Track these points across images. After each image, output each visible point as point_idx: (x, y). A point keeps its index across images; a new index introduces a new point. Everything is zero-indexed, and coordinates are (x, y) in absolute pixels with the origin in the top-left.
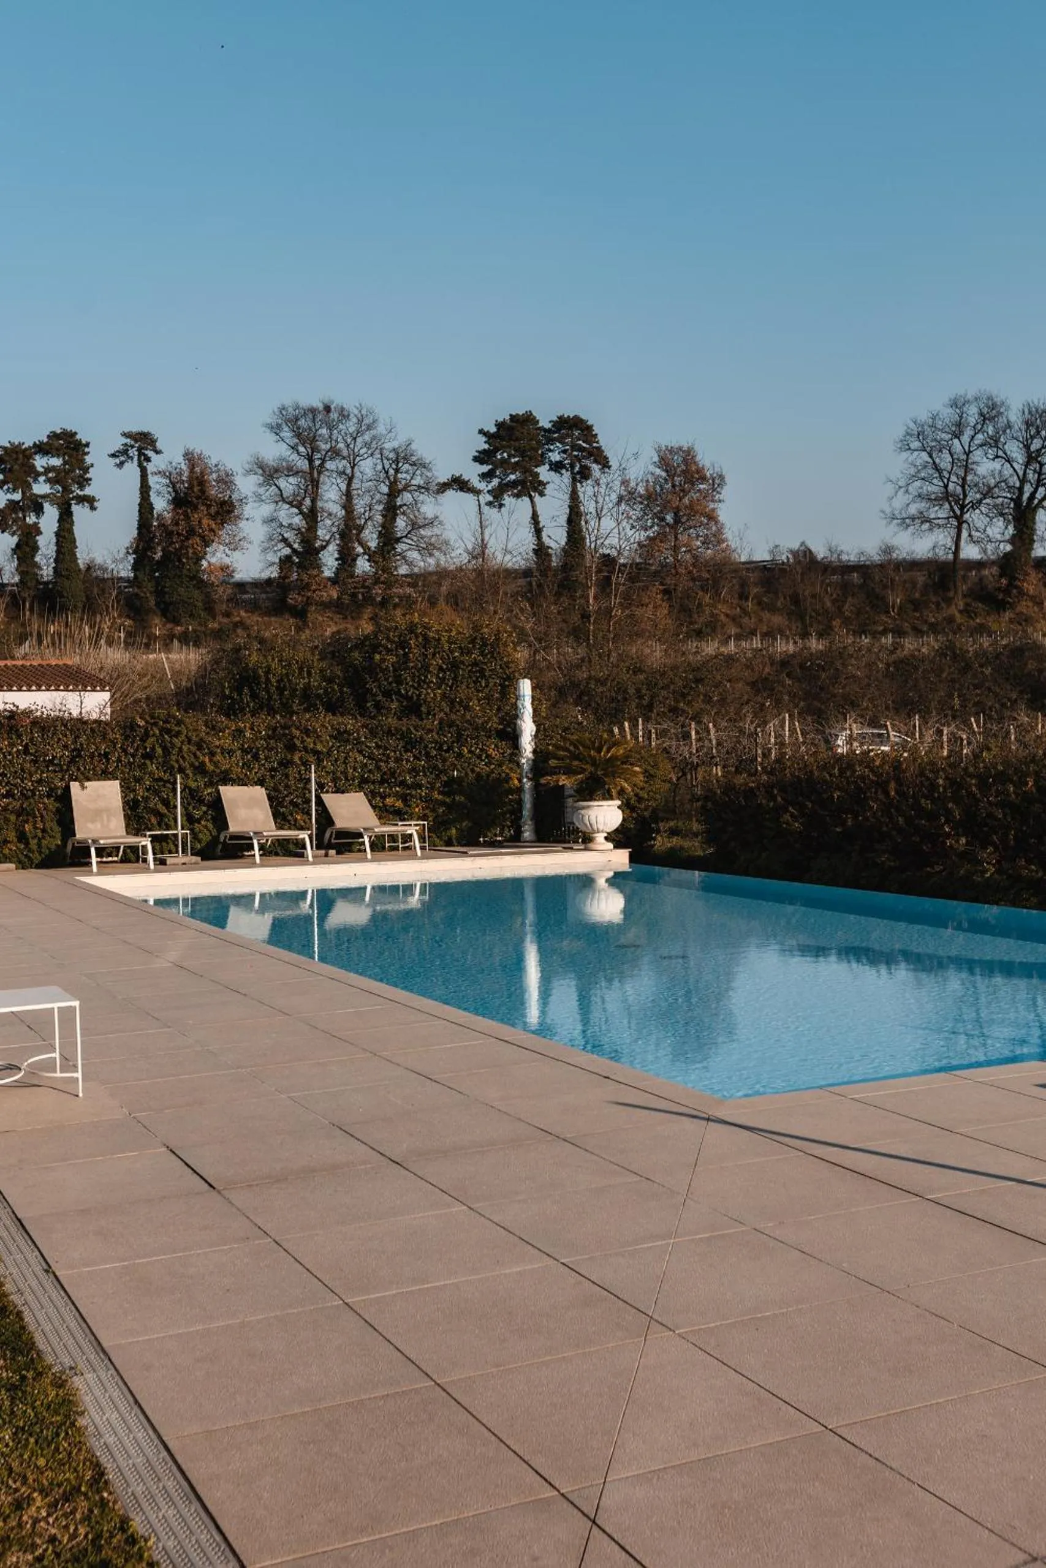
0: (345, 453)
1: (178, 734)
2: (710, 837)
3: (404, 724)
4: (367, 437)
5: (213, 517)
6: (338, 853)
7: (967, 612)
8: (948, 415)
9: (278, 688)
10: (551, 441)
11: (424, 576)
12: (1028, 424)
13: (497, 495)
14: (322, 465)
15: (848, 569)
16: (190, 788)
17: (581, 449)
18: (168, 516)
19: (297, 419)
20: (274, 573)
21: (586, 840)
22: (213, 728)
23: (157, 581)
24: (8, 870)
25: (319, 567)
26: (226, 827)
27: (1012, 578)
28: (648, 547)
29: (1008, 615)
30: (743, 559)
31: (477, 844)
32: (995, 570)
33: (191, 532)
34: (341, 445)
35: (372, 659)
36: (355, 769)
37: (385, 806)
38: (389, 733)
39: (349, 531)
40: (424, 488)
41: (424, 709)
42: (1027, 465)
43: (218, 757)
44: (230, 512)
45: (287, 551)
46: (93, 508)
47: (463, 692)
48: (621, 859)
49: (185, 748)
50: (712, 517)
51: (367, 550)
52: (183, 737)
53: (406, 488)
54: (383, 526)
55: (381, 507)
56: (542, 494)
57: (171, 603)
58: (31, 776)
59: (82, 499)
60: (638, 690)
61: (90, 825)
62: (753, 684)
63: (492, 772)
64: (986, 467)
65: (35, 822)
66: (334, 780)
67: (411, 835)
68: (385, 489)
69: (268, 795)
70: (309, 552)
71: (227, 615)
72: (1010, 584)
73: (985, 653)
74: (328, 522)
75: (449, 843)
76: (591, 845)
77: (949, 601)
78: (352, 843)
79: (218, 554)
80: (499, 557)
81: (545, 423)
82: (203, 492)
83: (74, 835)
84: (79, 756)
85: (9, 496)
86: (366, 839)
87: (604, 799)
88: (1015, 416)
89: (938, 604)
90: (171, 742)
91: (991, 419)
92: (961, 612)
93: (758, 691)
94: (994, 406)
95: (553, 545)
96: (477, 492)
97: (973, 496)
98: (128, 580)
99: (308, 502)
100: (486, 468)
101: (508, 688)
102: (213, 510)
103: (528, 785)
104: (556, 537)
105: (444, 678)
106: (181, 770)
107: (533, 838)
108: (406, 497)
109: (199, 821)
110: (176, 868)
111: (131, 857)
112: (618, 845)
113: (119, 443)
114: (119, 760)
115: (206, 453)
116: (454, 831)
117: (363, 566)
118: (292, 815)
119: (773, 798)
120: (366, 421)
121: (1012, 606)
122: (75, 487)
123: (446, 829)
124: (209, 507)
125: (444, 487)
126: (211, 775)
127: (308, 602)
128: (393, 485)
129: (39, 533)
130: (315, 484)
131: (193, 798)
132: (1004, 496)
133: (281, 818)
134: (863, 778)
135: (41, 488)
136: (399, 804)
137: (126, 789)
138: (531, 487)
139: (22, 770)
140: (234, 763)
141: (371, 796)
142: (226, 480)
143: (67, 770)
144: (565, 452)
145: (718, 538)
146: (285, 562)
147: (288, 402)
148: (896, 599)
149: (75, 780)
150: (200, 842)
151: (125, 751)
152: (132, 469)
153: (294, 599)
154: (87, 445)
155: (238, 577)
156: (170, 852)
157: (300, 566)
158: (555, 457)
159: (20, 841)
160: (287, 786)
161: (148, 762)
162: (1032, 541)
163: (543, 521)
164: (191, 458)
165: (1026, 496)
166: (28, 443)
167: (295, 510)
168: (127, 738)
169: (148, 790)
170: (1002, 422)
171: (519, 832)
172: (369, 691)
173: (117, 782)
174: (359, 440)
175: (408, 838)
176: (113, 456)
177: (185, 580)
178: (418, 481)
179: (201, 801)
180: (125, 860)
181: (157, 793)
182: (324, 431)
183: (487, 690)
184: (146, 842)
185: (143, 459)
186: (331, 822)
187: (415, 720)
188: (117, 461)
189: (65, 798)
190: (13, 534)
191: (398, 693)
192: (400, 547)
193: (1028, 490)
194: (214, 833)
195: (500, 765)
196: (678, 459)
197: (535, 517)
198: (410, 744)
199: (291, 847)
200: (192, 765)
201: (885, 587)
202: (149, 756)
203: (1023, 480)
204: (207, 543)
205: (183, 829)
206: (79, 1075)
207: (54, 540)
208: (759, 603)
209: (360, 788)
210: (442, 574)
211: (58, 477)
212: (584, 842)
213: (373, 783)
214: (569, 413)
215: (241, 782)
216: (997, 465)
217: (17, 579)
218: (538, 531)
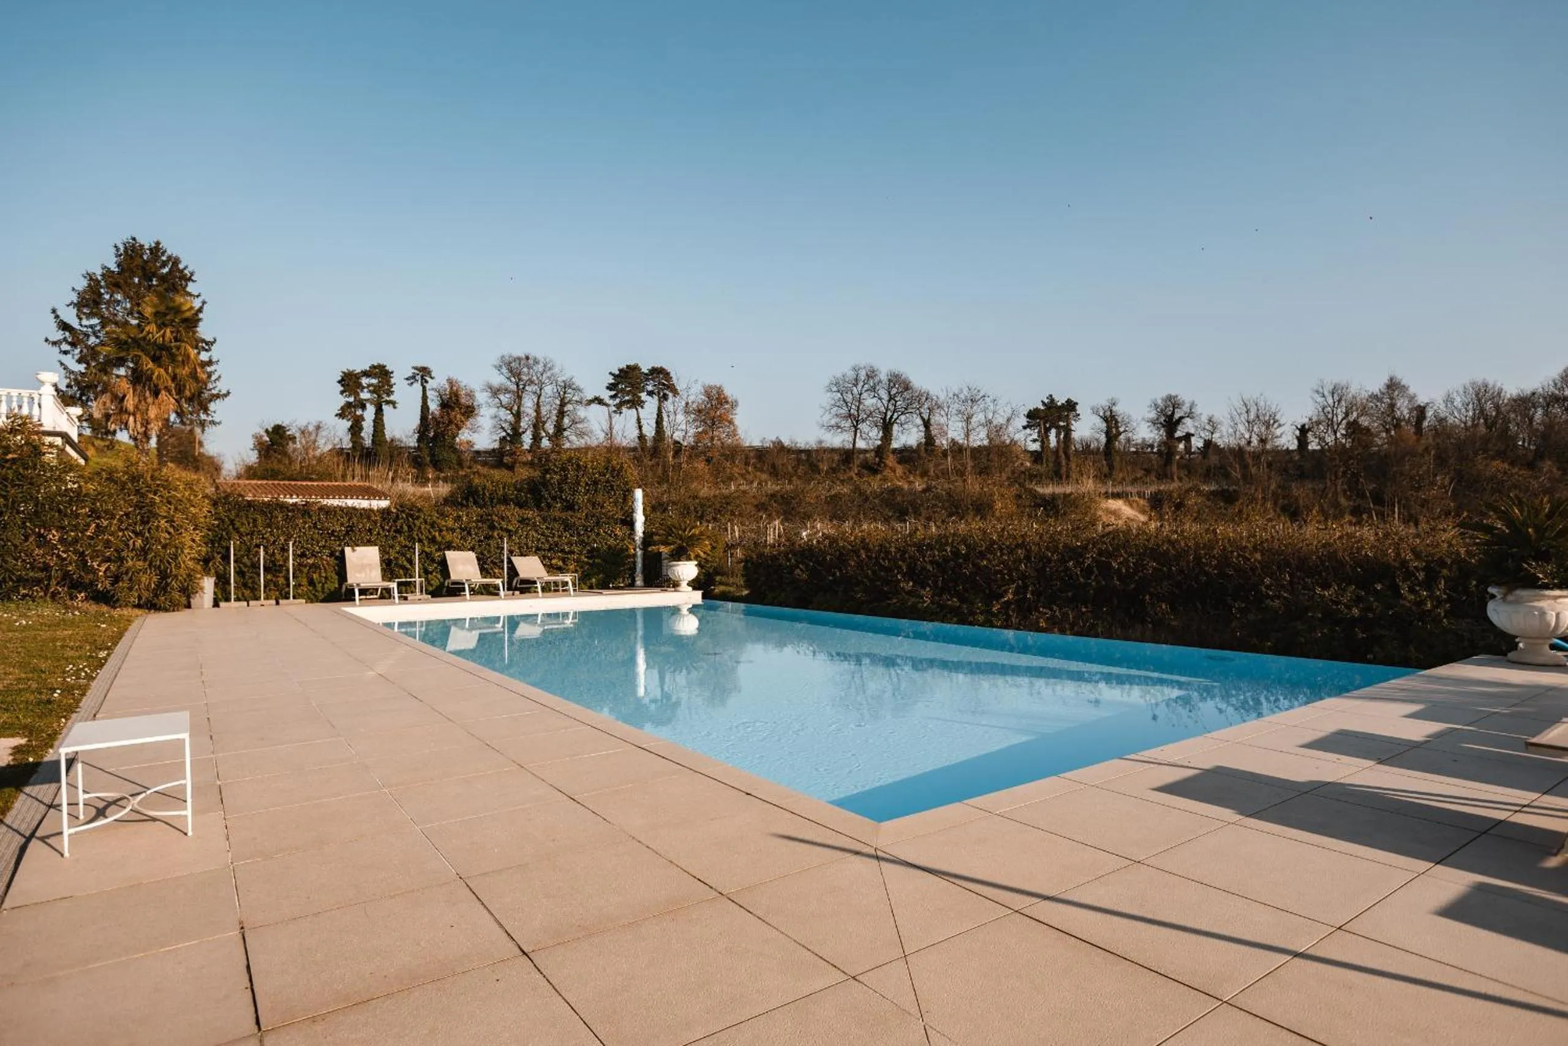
0: (537, 382)
1: (418, 518)
2: (749, 584)
3: (563, 515)
4: (549, 374)
5: (463, 415)
6: (521, 593)
7: (858, 474)
8: (851, 375)
9: (490, 498)
10: (647, 380)
11: (578, 450)
12: (890, 381)
13: (619, 406)
14: (524, 388)
15: (801, 451)
16: (426, 553)
17: (664, 384)
18: (437, 413)
19: (510, 363)
20: (496, 445)
21: (675, 585)
22: (442, 514)
23: (431, 449)
24: (300, 604)
25: (521, 443)
26: (449, 577)
27: (881, 458)
28: (698, 436)
29: (879, 476)
30: (747, 445)
31: (609, 588)
32: (873, 454)
33: (451, 422)
34: (535, 378)
35: (544, 477)
36: (533, 542)
37: (551, 564)
38: (555, 520)
39: (538, 425)
40: (580, 402)
41: (576, 507)
42: (889, 401)
43: (444, 533)
44: (472, 412)
45: (504, 434)
46: (395, 407)
47: (600, 499)
48: (697, 597)
49: (423, 527)
50: (731, 422)
51: (547, 434)
52: (422, 520)
53: (569, 402)
54: (557, 421)
55: (555, 412)
56: (642, 407)
57: (438, 461)
58: (318, 543)
59: (388, 402)
60: (695, 508)
61: (358, 575)
62: (756, 506)
63: (618, 544)
64: (869, 402)
65: (320, 573)
66: (519, 548)
67: (567, 583)
68: (558, 402)
69: (477, 557)
70: (515, 434)
71: (470, 468)
72: (881, 461)
73: (875, 492)
74: (527, 419)
75: (591, 587)
76: (678, 589)
77: (850, 469)
78: (530, 588)
79: (466, 435)
80: (619, 439)
81: (645, 370)
82: (457, 400)
83: (346, 581)
84: (352, 530)
85: (347, 399)
86: (539, 585)
87: (687, 560)
88: (883, 377)
89: (845, 470)
90: (413, 523)
91: (872, 377)
92: (856, 474)
93: (759, 511)
94: (873, 372)
95: (648, 434)
96: (607, 405)
97: (863, 416)
98: (415, 448)
99: (516, 408)
100: (613, 393)
101: (628, 495)
102: (463, 411)
103: (639, 552)
104: (649, 431)
105: (588, 490)
106: (420, 541)
107: (642, 584)
108: (569, 407)
109: (431, 573)
110: (413, 602)
111: (386, 595)
112: (695, 588)
113: (410, 372)
114: (379, 534)
115: (459, 379)
116: (594, 580)
117: (545, 443)
118: (492, 569)
119: (789, 560)
120: (549, 365)
121: (881, 472)
122: (384, 396)
123: (590, 579)
124: (460, 409)
125: (590, 402)
126: (440, 543)
127: (515, 463)
128: (562, 400)
129: (363, 420)
130: (520, 398)
131: (428, 558)
132: (878, 417)
133: (484, 571)
134: (843, 547)
135: (365, 395)
136: (560, 563)
137: (383, 551)
138: (636, 403)
139: (313, 540)
140: (456, 539)
141: (543, 558)
142: (470, 395)
143: (344, 539)
144: (655, 385)
145: (734, 433)
146: (503, 440)
147: (506, 353)
148: (825, 467)
149: (348, 546)
150: (432, 585)
151: (383, 528)
152: (418, 386)
153: (507, 459)
154: (392, 373)
155: (477, 447)
156: (412, 592)
157: (510, 442)
158: (650, 388)
159: (310, 585)
160: (489, 552)
161: (398, 535)
162: (891, 440)
163: (643, 422)
164: (450, 382)
165: (888, 417)
166: (358, 370)
167: (508, 412)
168: (384, 519)
169: (398, 553)
170: (877, 379)
171: (634, 581)
172: (543, 496)
173: (377, 548)
174: (544, 376)
175: (565, 584)
176: (407, 379)
177: (447, 448)
178: (575, 398)
179: (433, 561)
180: (382, 597)
181: (404, 555)
182: (525, 370)
183: (614, 497)
184: (393, 585)
185: (424, 381)
186: (517, 574)
187: (570, 513)
188: (409, 382)
189: (342, 559)
190: (349, 420)
191: (561, 498)
192: (566, 433)
193: (889, 414)
194: (442, 580)
195: (623, 541)
196: (714, 392)
197: (639, 420)
198: (567, 527)
199: (491, 589)
200: (427, 537)
201: (819, 461)
202: (399, 531)
203: (887, 409)
204: (459, 428)
205: (420, 577)
206: (188, 812)
207: (372, 424)
208: (755, 467)
209: (536, 553)
210: (588, 448)
211: (376, 390)
212: (674, 587)
213: (544, 550)
214: (658, 365)
215: (458, 548)
216: (874, 400)
217: (350, 445)
218: (640, 427)
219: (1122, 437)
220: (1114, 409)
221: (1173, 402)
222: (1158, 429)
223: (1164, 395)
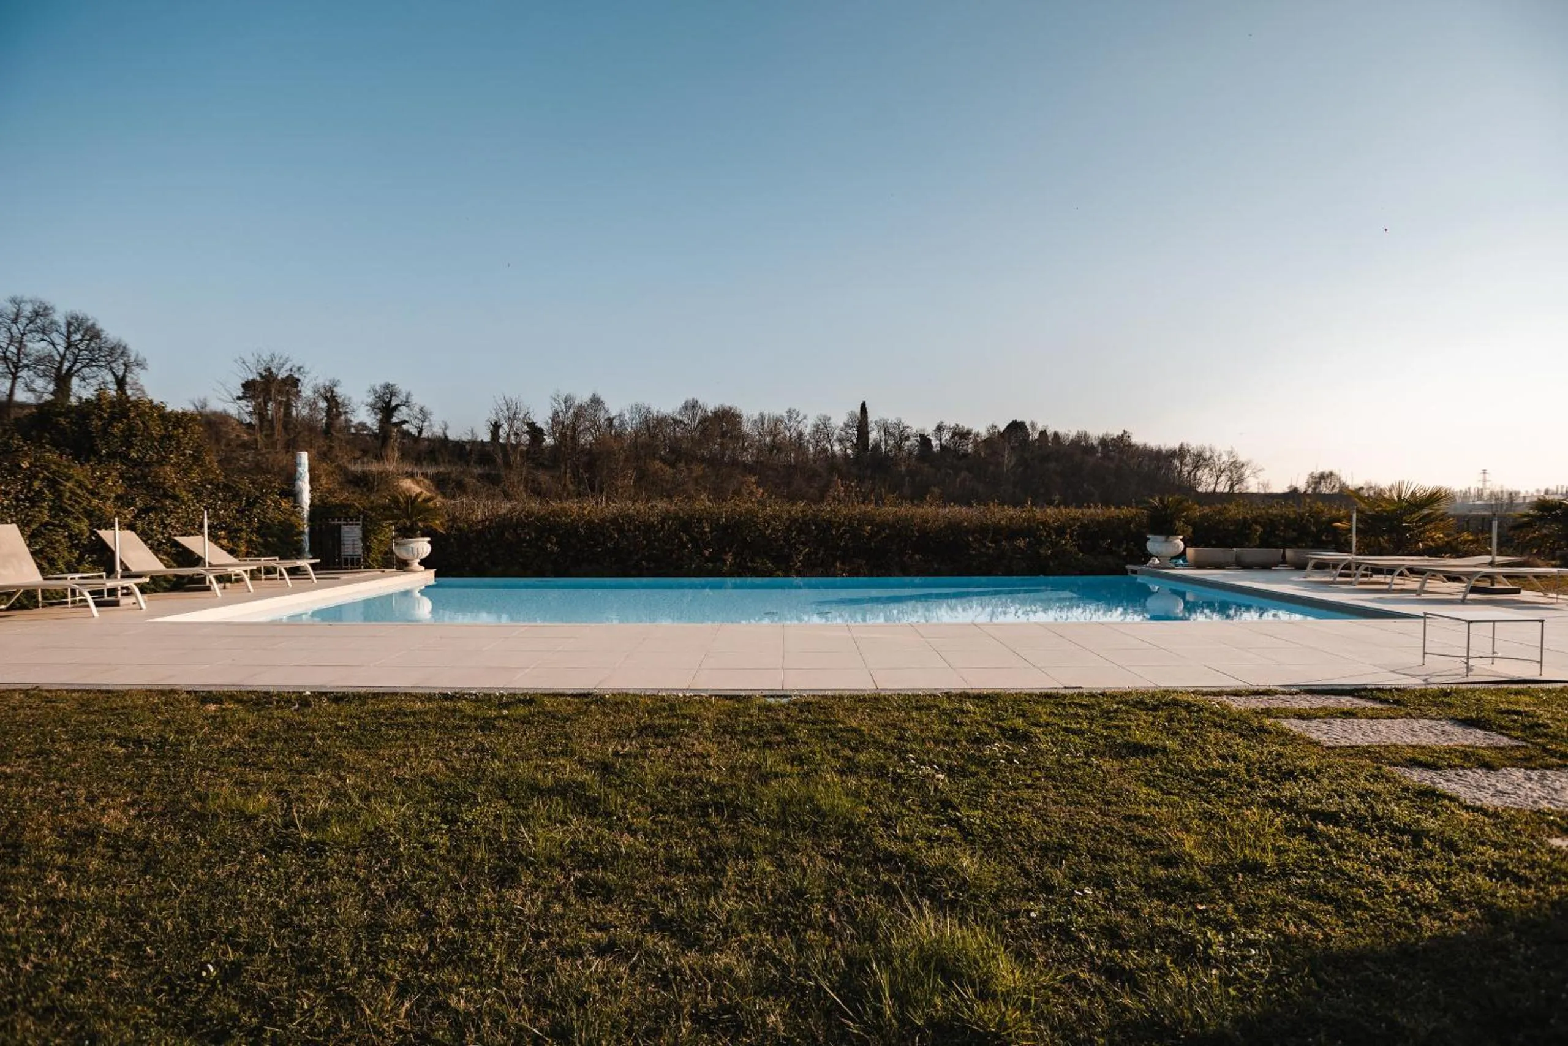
8: (9, 307)
12: (69, 324)
32: (40, 410)
42: (67, 348)
64: (36, 345)
76: (407, 569)
87: (418, 537)
88: (60, 317)
91: (42, 315)
94: (44, 308)
97: (26, 361)
103: (307, 529)
132: (49, 366)
162: (68, 394)
165: (65, 368)
170: (49, 319)
193: (66, 365)
203: (63, 357)
212: (402, 567)
216: (44, 345)
219: (343, 417)
220: (335, 389)
221: (390, 391)
222: (376, 414)
223: (383, 382)
